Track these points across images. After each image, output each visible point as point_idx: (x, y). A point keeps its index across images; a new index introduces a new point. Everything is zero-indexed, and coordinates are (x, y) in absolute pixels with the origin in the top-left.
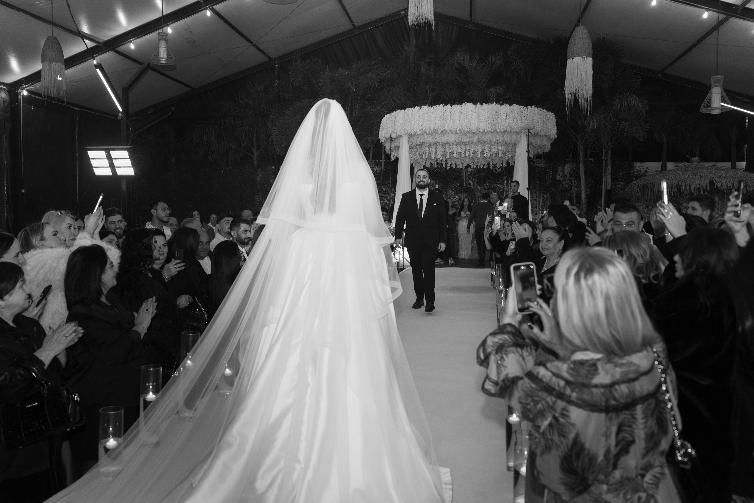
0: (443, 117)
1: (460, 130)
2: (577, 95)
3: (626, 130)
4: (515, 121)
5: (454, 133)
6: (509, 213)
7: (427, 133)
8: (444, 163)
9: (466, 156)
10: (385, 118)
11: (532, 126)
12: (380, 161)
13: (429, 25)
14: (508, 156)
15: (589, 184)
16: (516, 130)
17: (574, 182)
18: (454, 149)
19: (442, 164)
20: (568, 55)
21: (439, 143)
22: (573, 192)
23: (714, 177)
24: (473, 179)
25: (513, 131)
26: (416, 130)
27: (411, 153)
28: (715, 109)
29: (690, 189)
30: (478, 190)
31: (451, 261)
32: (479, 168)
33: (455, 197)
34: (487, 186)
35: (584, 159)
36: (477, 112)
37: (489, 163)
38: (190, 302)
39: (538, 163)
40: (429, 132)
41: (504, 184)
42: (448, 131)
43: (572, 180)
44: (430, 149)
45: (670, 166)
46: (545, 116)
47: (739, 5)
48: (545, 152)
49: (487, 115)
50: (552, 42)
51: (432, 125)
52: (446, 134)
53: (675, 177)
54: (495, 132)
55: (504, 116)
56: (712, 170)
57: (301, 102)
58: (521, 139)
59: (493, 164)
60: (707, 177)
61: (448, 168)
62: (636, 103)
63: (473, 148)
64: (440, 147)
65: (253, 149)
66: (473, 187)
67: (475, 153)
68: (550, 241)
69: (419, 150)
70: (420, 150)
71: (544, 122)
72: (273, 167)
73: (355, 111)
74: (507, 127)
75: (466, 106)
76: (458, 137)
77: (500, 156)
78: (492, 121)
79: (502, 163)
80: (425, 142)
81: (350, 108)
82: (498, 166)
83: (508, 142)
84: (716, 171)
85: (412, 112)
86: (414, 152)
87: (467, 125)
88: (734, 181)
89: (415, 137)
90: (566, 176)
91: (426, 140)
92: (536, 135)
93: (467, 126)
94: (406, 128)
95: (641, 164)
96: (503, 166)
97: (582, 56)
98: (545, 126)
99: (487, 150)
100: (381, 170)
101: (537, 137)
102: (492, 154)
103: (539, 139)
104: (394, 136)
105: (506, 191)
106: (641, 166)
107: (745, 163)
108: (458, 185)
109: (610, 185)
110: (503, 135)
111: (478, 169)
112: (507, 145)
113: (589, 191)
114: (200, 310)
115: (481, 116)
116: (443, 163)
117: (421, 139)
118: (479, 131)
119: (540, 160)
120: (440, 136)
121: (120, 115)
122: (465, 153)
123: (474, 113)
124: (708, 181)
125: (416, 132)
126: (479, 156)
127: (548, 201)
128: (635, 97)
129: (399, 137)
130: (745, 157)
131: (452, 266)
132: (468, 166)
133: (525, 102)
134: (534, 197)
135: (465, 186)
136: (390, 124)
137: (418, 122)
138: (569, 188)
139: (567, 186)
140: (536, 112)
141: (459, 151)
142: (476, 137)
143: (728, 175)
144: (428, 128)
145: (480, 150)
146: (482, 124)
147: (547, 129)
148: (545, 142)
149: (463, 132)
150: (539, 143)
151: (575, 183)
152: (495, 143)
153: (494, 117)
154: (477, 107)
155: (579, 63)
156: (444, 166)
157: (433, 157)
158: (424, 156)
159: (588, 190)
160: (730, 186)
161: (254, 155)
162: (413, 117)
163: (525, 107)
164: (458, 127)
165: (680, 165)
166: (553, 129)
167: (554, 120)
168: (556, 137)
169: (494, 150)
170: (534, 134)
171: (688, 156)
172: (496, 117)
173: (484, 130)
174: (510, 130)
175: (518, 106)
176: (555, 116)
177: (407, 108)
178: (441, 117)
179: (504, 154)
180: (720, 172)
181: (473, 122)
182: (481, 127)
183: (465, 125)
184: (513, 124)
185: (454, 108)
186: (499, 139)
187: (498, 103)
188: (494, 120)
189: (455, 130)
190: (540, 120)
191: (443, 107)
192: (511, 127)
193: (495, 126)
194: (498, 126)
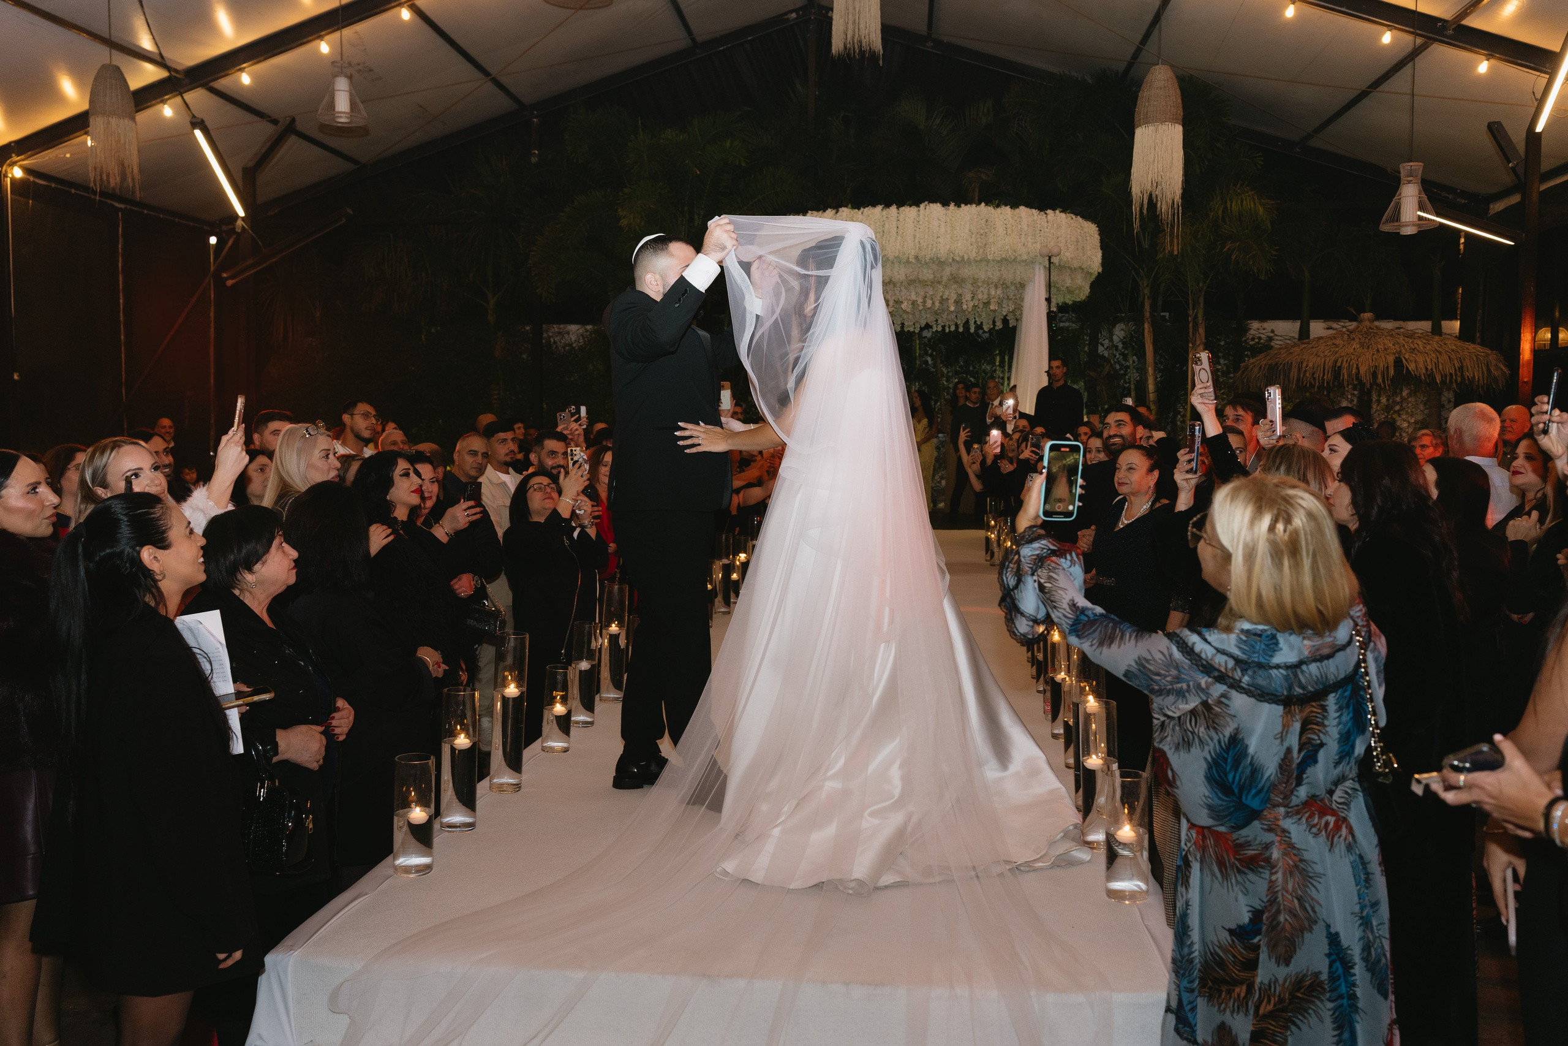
0: (881, 230)
1: (917, 258)
2: (1154, 196)
3: (1233, 257)
4: (1023, 240)
5: (904, 263)
9: (925, 309)
11: (1055, 251)
13: (873, 55)
14: (1008, 308)
15: (1161, 363)
16: (1025, 257)
17: (1133, 359)
18: (903, 293)
20: (1136, 119)
22: (1129, 379)
23: (1403, 351)
24: (934, 353)
25: (1019, 259)
28: (1407, 226)
29: (1358, 373)
30: (943, 375)
32: (947, 330)
34: (961, 367)
35: (1151, 313)
36: (948, 220)
37: (967, 323)
41: (995, 363)
42: (891, 258)
43: (1127, 354)
45: (1317, 328)
46: (1079, 231)
47: (1450, 19)
48: (1077, 300)
49: (968, 227)
50: (1090, 81)
53: (1330, 351)
54: (985, 260)
55: (1001, 230)
56: (1399, 338)
57: (588, 195)
58: (1034, 275)
59: (975, 323)
60: (1389, 351)
62: (1252, 205)
63: (941, 291)
65: (486, 291)
66: (932, 369)
67: (944, 301)
68: (1134, 469)
71: (1077, 241)
72: (529, 328)
74: (1008, 251)
75: (927, 210)
76: (911, 270)
77: (992, 307)
78: (979, 240)
79: (994, 322)
81: (687, 209)
82: (986, 328)
83: (1010, 281)
84: (1406, 339)
87: (930, 246)
88: (1440, 359)
90: (1116, 347)
92: (1062, 268)
93: (930, 248)
95: (1260, 325)
96: (997, 328)
97: (1163, 122)
98: (1080, 250)
99: (968, 296)
101: (1065, 271)
102: (976, 304)
103: (1068, 274)
106: (1260, 328)
107: (1458, 323)
110: (999, 267)
111: (946, 334)
112: (1007, 287)
113: (1161, 377)
115: (958, 229)
118: (953, 259)
119: (1070, 316)
121: (240, 223)
122: (924, 302)
123: (943, 224)
124: (1391, 359)
126: (952, 308)
128: (1250, 193)
130: (1459, 312)
132: (928, 326)
133: (1042, 203)
135: (919, 366)
138: (1122, 372)
139: (1118, 367)
140: (1064, 223)
141: (914, 297)
142: (947, 271)
143: (1429, 347)
145: (954, 297)
146: (959, 244)
147: (1083, 256)
148: (1079, 281)
149: (922, 261)
151: (1134, 362)
152: (983, 282)
153: (982, 231)
154: (949, 212)
155: (1158, 136)
159: (1158, 376)
160: (1432, 369)
161: (488, 303)
163: (1041, 211)
164: (912, 251)
165: (1335, 325)
166: (1096, 256)
167: (1096, 238)
168: (1100, 270)
169: (982, 296)
170: (1060, 265)
171: (1351, 309)
172: (987, 230)
173: (963, 257)
174: (1013, 257)
175: (1028, 209)
176: (1099, 230)
177: (810, 212)
178: (878, 230)
179: (1000, 304)
180: (1412, 342)
181: (941, 240)
182: (957, 252)
183: (925, 247)
184: (1019, 244)
185: (904, 212)
186: (992, 274)
187: (989, 204)
188: (982, 237)
189: (906, 255)
190: (1071, 238)
191: (882, 210)
192: (1015, 252)
193: (984, 250)
194: (989, 250)
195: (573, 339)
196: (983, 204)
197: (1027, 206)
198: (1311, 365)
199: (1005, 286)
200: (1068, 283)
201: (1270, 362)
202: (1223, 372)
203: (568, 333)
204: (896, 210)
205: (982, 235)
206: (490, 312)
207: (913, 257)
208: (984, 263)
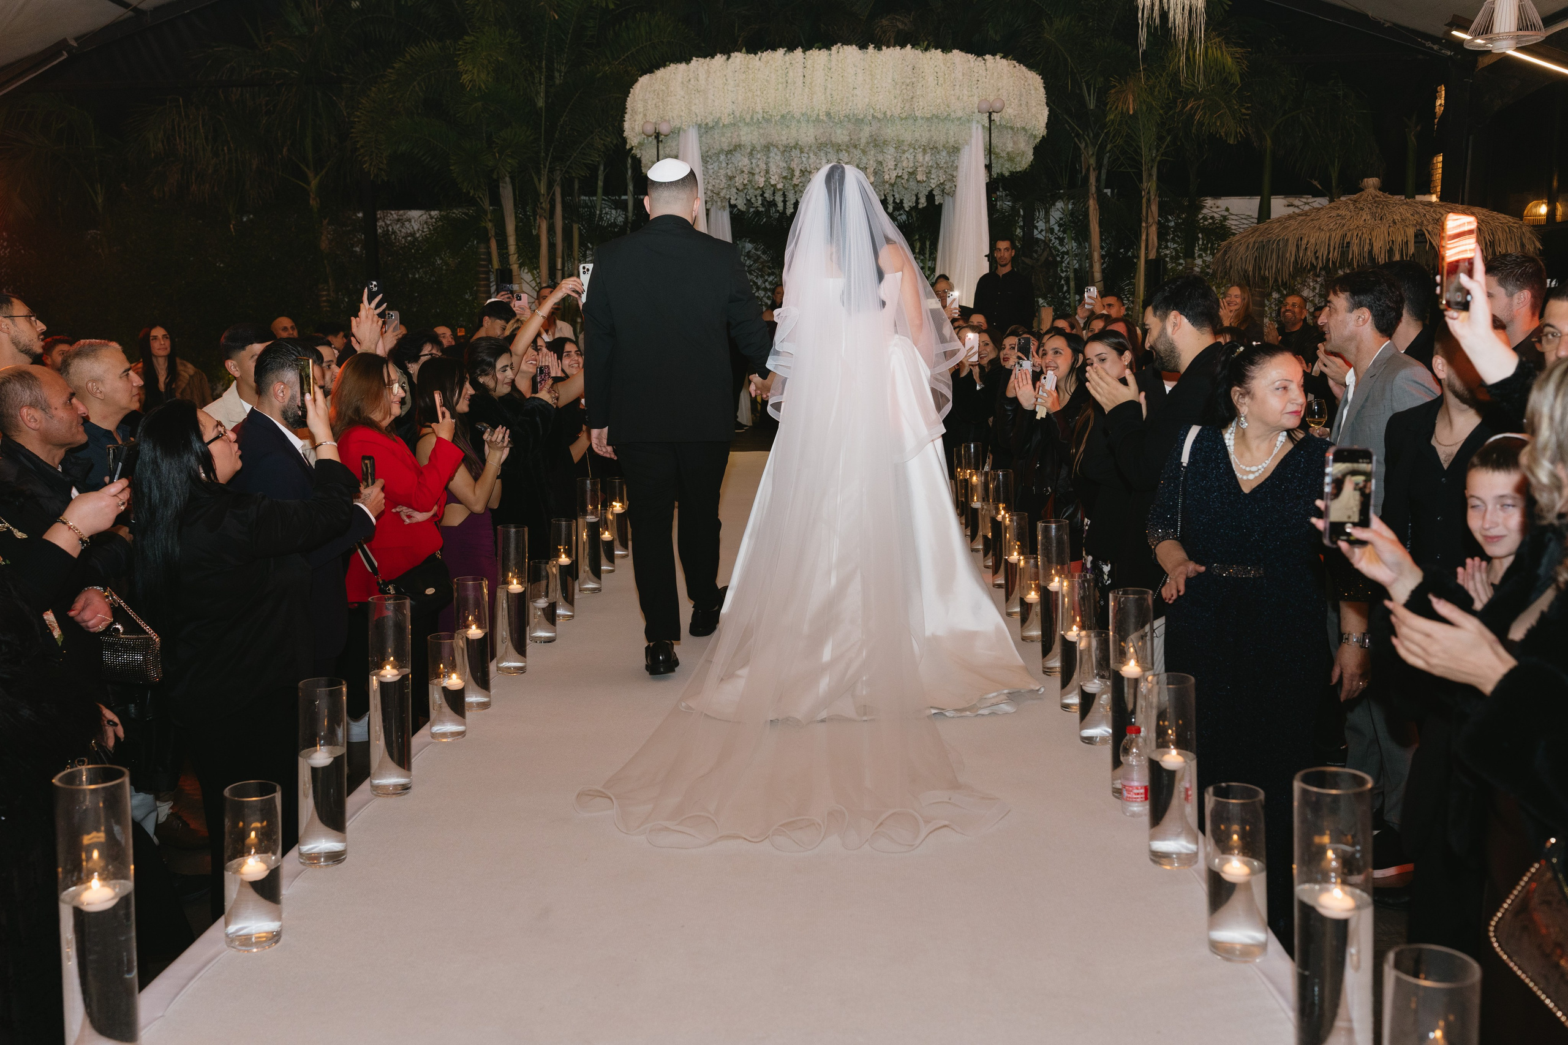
0: (784, 80)
1: (828, 114)
3: (1197, 117)
4: (957, 92)
5: (813, 121)
7: (747, 120)
8: (779, 199)
10: (637, 86)
11: (998, 105)
12: (623, 197)
14: (935, 180)
16: (960, 114)
17: (1072, 244)
18: (811, 161)
21: (776, 146)
25: (953, 115)
26: (718, 115)
29: (1370, 252)
35: (1096, 189)
36: (867, 67)
40: (752, 118)
42: (797, 115)
43: (1065, 238)
44: (752, 163)
45: (1278, 205)
46: (1023, 82)
48: (1020, 169)
49: (891, 75)
51: (758, 101)
52: (794, 123)
53: (1336, 224)
54: (912, 118)
55: (931, 80)
56: (1417, 207)
57: (422, 46)
58: (971, 137)
62: (1219, 55)
64: (778, 157)
65: (306, 170)
69: (724, 165)
70: (729, 164)
71: (1021, 95)
72: (360, 215)
73: (560, 71)
74: (939, 105)
75: (840, 53)
76: (822, 130)
77: (917, 177)
78: (904, 91)
80: (743, 143)
81: (546, 65)
83: (942, 144)
84: (1426, 207)
85: (706, 68)
86: (712, 171)
87: (845, 99)
89: (716, 131)
90: (1052, 231)
91: (743, 138)
92: (1003, 127)
93: (844, 103)
94: (693, 108)
95: (1213, 202)
96: (920, 206)
98: (1023, 106)
100: (627, 218)
101: (1007, 132)
102: (900, 174)
103: (1009, 136)
104: (664, 128)
106: (1213, 206)
107: (1434, 198)
109: (1155, 250)
110: (928, 126)
112: (938, 152)
115: (879, 77)
117: (730, 137)
118: (873, 116)
120: (779, 128)
123: (859, 71)
124: (1411, 232)
125: (720, 118)
128: (1217, 40)
130: (1434, 184)
133: (978, 49)
136: (653, 99)
137: (722, 95)
140: (1005, 71)
142: (865, 133)
144: (749, 108)
145: (873, 165)
146: (881, 97)
147: (1027, 114)
148: (1022, 145)
149: (835, 118)
151: (1074, 247)
152: (910, 145)
153: (908, 81)
154: (868, 57)
156: (778, 208)
157: (758, 182)
158: (736, 179)
161: (309, 184)
162: (710, 80)
163: (978, 56)
164: (823, 106)
165: (1296, 202)
166: (1041, 114)
167: (1042, 92)
168: (1046, 131)
169: (907, 163)
170: (1000, 125)
171: (1316, 183)
172: (914, 80)
173: (885, 113)
174: (945, 114)
175: (963, 54)
176: (1044, 83)
178: (780, 80)
179: (927, 174)
180: (1434, 211)
181: (858, 92)
182: (878, 106)
183: (839, 101)
184: (953, 97)
185: (812, 57)
186: (921, 136)
187: (916, 47)
188: (908, 88)
189: (816, 112)
190: (1013, 90)
191: (784, 54)
192: (948, 107)
193: (911, 105)
194: (917, 104)
195: (416, 228)
196: (909, 46)
197: (961, 50)
198: (1313, 241)
199: (935, 149)
200: (1010, 147)
201: (1261, 239)
202: (1172, 258)
203: (409, 220)
204: (801, 53)
205: (908, 85)
206: (312, 195)
207: (824, 113)
208: (910, 121)
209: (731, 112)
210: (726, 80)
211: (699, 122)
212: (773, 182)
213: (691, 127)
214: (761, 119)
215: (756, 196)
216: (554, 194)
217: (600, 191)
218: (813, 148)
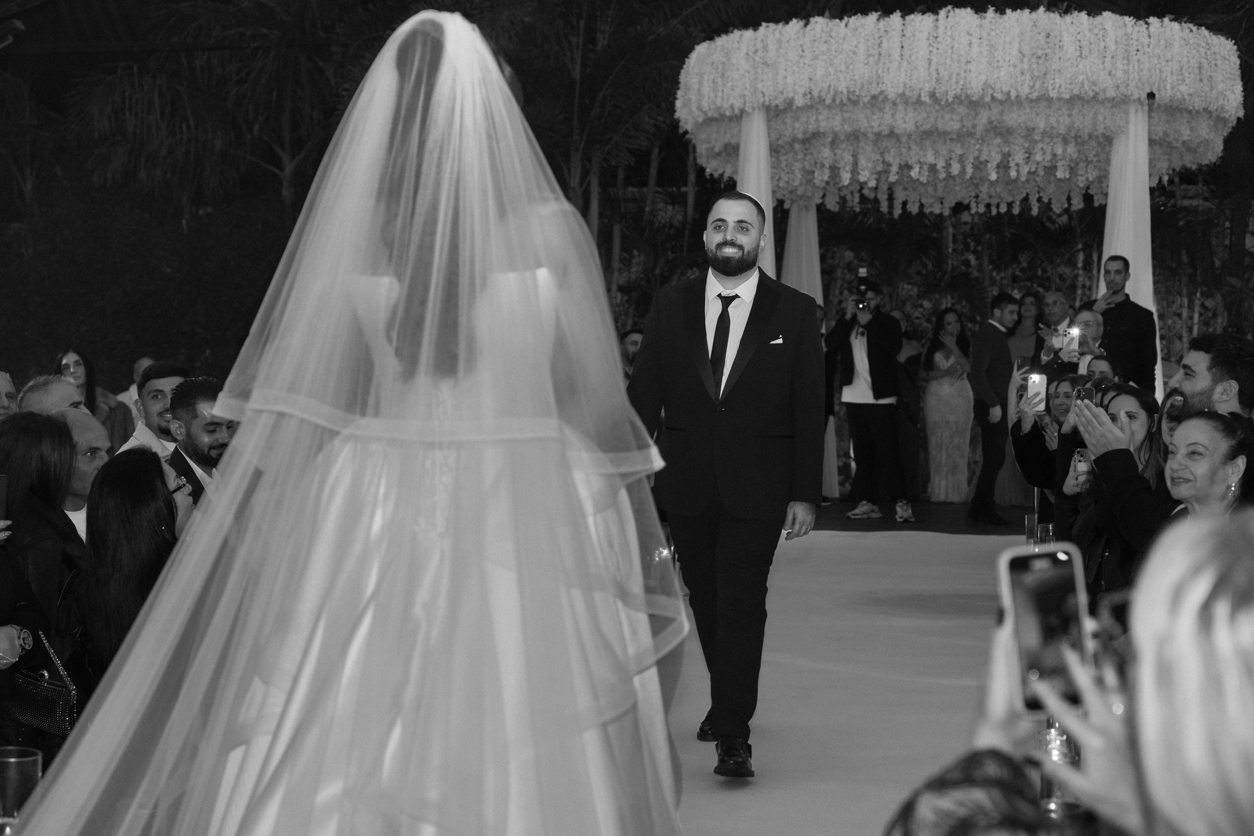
0: (876, 52)
1: (933, 95)
4: (1108, 65)
5: (913, 104)
6: (1088, 358)
7: (828, 102)
8: (883, 197)
9: (950, 177)
10: (694, 56)
11: (1161, 83)
12: (683, 189)
14: (1087, 175)
16: (1111, 93)
18: (912, 153)
19: (876, 201)
21: (865, 135)
24: (979, 248)
25: (1101, 96)
26: (791, 95)
27: (775, 166)
30: (993, 283)
31: (902, 511)
32: (994, 212)
33: (921, 306)
36: (985, 35)
37: (1026, 199)
38: (23, 648)
39: (1185, 197)
40: (834, 100)
41: (1076, 265)
42: (892, 96)
44: (835, 154)
46: (1203, 50)
48: (1204, 162)
49: (1017, 46)
51: (842, 79)
52: (888, 106)
54: (1045, 99)
55: (1071, 50)
58: (1127, 122)
59: (1039, 200)
61: (897, 212)
63: (973, 149)
64: (869, 148)
65: (281, 152)
66: (975, 274)
67: (980, 165)
68: (1200, 454)
69: (800, 156)
70: (805, 155)
71: (1200, 68)
73: (602, 33)
74: (1082, 83)
75: (950, 19)
76: (925, 115)
77: (1060, 174)
78: (1035, 66)
79: (1069, 199)
80: (822, 130)
81: (586, 24)
82: (1057, 208)
83: (1087, 131)
85: (778, 35)
86: (785, 164)
87: (954, 76)
89: (789, 115)
91: (823, 124)
92: (1174, 110)
93: (954, 80)
94: (759, 86)
96: (1074, 208)
98: (1205, 81)
99: (1019, 157)
100: (685, 217)
101: (1179, 115)
102: (1033, 170)
103: (1185, 121)
105: (1084, 286)
108: (930, 266)
110: (1068, 109)
111: (992, 218)
112: (1083, 143)
114: (54, 672)
115: (1000, 48)
116: (879, 196)
117: (807, 122)
118: (993, 97)
119: (1192, 189)
120: (868, 112)
122: (948, 165)
123: (975, 41)
125: (793, 98)
126: (994, 176)
127: (1220, 320)
129: (738, 117)
131: (906, 525)
132: (960, 208)
134: (1175, 308)
135: (953, 270)
136: (711, 73)
137: (797, 69)
140: (1177, 38)
141: (930, 158)
142: (984, 117)
144: (830, 86)
145: (996, 158)
146: (1002, 73)
147: (1211, 91)
148: (1205, 133)
149: (941, 100)
150: (1186, 134)
152: (1044, 134)
153: (1040, 53)
154: (986, 22)
156: (884, 207)
157: (846, 178)
158: (816, 175)
161: (282, 169)
162: (782, 51)
164: (927, 85)
166: (1233, 92)
167: (1234, 61)
168: (1241, 114)
169: (1042, 156)
170: (1168, 106)
172: (1047, 51)
173: (1008, 93)
174: (1091, 94)
175: (1118, 16)
176: (1239, 50)
177: (764, 24)
178: (871, 51)
179: (1073, 170)
181: (972, 67)
182: (998, 86)
183: (946, 78)
184: (1102, 73)
185: (913, 23)
186: (1058, 121)
187: (1052, 9)
188: (1040, 61)
189: (916, 92)
190: (1188, 61)
191: (878, 20)
192: (1095, 85)
193: (1044, 83)
194: (1052, 82)
196: (1042, 9)
197: (1115, 12)
199: (1078, 139)
204: (900, 18)
205: (1040, 57)
206: (286, 184)
207: (927, 94)
208: (1044, 104)
209: (808, 91)
210: (803, 51)
211: (767, 103)
212: (862, 179)
213: (757, 110)
214: (845, 101)
215: (852, 193)
216: (589, 184)
217: (652, 181)
218: (913, 137)
